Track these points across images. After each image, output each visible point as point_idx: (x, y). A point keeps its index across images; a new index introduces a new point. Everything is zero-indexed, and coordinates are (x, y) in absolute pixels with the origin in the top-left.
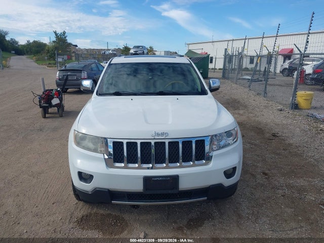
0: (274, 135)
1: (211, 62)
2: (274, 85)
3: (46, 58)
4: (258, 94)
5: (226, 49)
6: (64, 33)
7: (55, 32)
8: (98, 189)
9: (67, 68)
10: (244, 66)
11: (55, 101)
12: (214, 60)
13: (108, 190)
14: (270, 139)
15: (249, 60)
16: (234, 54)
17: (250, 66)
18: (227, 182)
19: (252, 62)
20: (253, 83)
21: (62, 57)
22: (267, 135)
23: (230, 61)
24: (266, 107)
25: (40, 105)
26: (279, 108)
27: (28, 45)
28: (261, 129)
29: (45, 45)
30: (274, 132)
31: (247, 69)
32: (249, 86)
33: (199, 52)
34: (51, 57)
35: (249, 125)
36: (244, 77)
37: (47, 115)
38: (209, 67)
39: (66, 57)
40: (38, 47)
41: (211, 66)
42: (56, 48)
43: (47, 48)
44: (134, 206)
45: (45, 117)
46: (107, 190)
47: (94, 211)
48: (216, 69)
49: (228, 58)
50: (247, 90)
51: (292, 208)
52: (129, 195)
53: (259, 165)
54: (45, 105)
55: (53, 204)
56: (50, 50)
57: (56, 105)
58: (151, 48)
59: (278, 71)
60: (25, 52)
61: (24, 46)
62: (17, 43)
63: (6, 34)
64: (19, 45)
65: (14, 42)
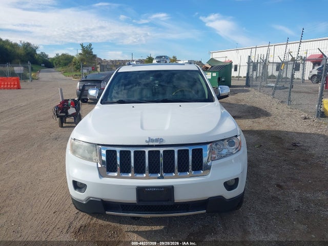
0: (295, 145)
1: (236, 70)
2: (300, 92)
3: (73, 70)
4: (282, 102)
5: (249, 57)
6: (90, 45)
7: (82, 45)
8: (91, 199)
9: (88, 79)
10: (270, 74)
11: (72, 111)
12: (238, 67)
13: (102, 200)
14: (290, 149)
15: (275, 67)
16: (259, 61)
17: (276, 74)
18: (229, 195)
19: (278, 69)
20: (278, 91)
21: (87, 68)
22: (287, 145)
23: (255, 68)
24: (289, 115)
25: (57, 115)
26: (303, 116)
27: (57, 58)
28: (281, 138)
29: (73, 57)
30: (294, 141)
31: (273, 76)
32: (273, 94)
33: (223, 60)
34: (77, 69)
35: (269, 134)
36: (269, 85)
37: (64, 125)
38: (232, 75)
39: (90, 68)
40: (65, 60)
41: (234, 74)
42: (82, 60)
43: (74, 60)
44: (134, 218)
45: (62, 126)
46: (100, 200)
47: (94, 221)
48: (241, 77)
49: (252, 65)
50: (270, 98)
51: (305, 224)
52: (123, 206)
53: (274, 176)
54: (62, 114)
55: (54, 213)
56: (77, 62)
57: (73, 115)
58: (174, 57)
59: (306, 78)
60: (54, 65)
61: (53, 59)
62: (46, 56)
63: (37, 48)
64: (49, 58)
65: (44, 56)
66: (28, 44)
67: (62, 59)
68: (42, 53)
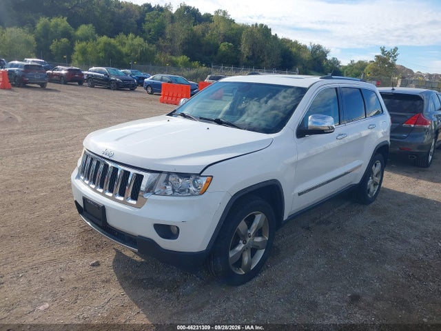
6: (396, 49)
7: (383, 49)
27: (350, 66)
61: (346, 67)
62: (338, 63)
63: (328, 52)
64: (341, 66)
65: (335, 62)
66: (319, 47)
67: (356, 68)
68: (334, 58)
